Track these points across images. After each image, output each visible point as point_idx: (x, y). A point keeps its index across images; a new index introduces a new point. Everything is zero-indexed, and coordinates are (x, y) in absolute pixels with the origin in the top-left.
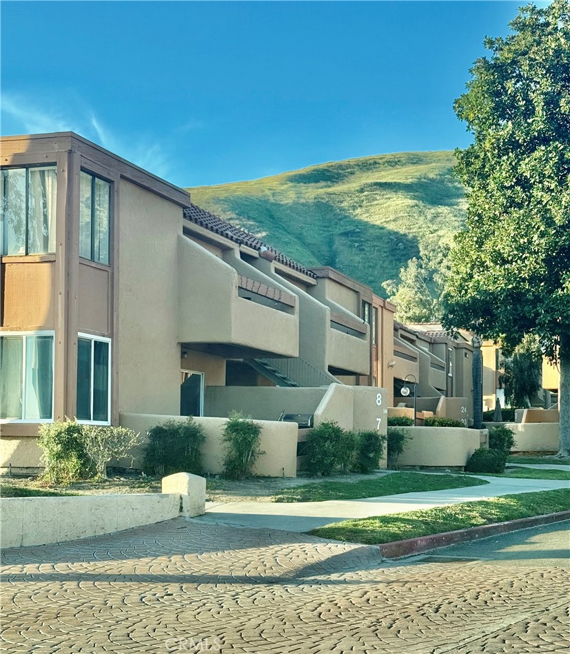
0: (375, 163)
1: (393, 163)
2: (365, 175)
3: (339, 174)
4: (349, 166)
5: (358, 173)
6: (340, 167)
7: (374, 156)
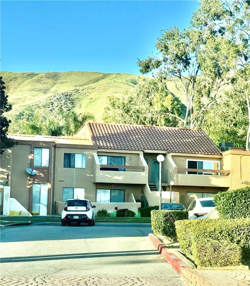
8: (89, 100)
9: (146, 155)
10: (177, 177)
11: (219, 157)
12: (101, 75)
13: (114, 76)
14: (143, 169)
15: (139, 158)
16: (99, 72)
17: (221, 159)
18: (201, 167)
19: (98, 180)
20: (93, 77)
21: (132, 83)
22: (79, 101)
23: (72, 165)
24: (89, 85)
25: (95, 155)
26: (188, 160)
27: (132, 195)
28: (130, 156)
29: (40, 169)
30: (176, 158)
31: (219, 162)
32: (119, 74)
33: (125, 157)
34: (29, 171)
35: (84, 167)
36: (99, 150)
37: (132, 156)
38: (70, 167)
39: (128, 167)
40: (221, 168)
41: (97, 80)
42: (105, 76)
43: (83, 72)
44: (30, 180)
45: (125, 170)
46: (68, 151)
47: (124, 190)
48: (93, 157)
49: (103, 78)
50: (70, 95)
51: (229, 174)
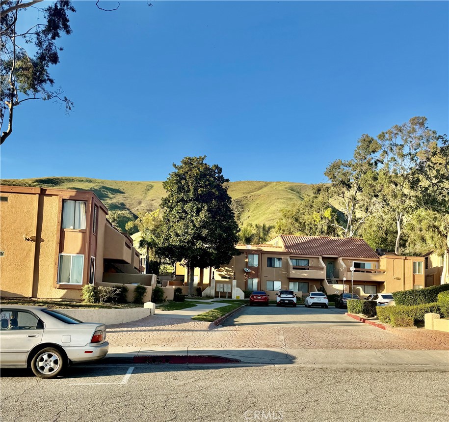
0: (73, 180)
1: (81, 181)
2: (69, 184)
3: (58, 182)
4: (62, 179)
5: (66, 183)
6: (58, 179)
7: (72, 177)
8: (255, 205)
9: (323, 258)
10: (347, 274)
11: (377, 259)
12: (263, 184)
13: (274, 184)
14: (322, 269)
15: (319, 261)
16: (262, 181)
17: (378, 261)
18: (364, 267)
19: (291, 276)
20: (257, 185)
21: (290, 189)
22: (248, 206)
23: (273, 265)
24: (255, 193)
25: (289, 258)
26: (353, 262)
27: (315, 286)
28: (312, 259)
29: (252, 268)
30: (345, 261)
31: (377, 263)
32: (279, 182)
33: (308, 260)
34: (246, 269)
35: (280, 267)
36: (291, 255)
37: (313, 259)
38: (271, 267)
39: (312, 267)
40: (379, 268)
41: (261, 188)
42: (267, 184)
43: (249, 182)
44: (246, 276)
45: (308, 269)
46: (270, 256)
47: (308, 283)
48: (287, 260)
49: (265, 186)
50: (240, 201)
51: (384, 272)
